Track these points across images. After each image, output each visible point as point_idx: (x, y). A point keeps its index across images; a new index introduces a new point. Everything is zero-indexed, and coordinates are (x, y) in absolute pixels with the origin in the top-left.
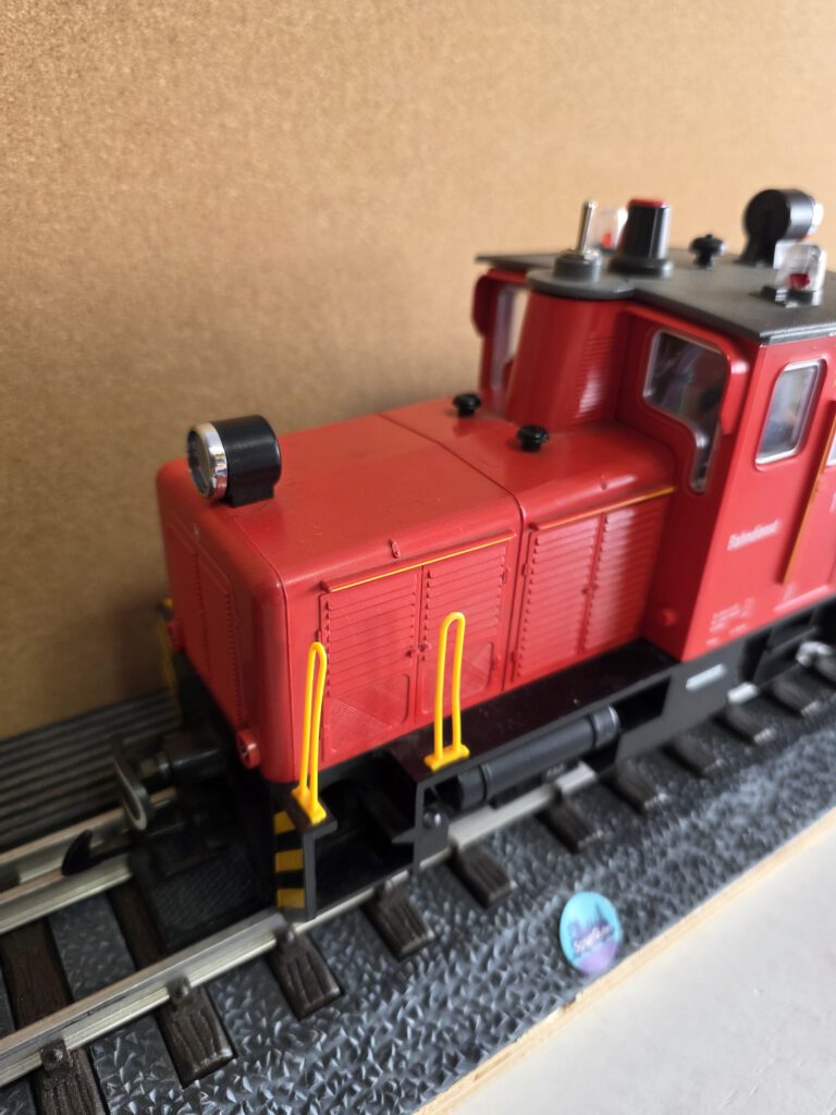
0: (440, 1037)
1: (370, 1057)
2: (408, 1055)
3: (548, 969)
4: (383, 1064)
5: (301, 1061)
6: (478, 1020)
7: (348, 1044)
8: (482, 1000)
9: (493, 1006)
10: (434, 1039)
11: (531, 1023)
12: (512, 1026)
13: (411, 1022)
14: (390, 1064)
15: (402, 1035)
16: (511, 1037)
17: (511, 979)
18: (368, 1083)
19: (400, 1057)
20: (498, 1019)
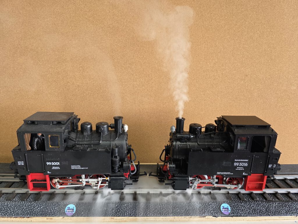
0: (44, 210)
1: (36, 207)
2: (40, 210)
3: (62, 211)
4: (37, 209)
5: (29, 204)
6: (49, 211)
7: (34, 205)
8: (51, 209)
9: (52, 211)
10: (43, 210)
11: (55, 216)
12: (53, 214)
13: (42, 207)
14: (37, 210)
15: (40, 208)
16: (52, 216)
17: (56, 209)
18: (34, 210)
19: (39, 210)
20: (52, 212)
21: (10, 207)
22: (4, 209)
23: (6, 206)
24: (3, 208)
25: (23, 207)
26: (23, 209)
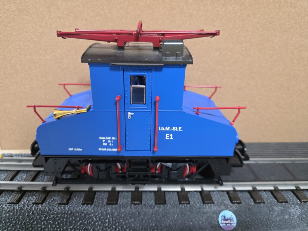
3: (213, 222)
21: (118, 217)
22: (109, 220)
23: (111, 216)
24: (106, 219)
25: (142, 216)
26: (142, 220)
